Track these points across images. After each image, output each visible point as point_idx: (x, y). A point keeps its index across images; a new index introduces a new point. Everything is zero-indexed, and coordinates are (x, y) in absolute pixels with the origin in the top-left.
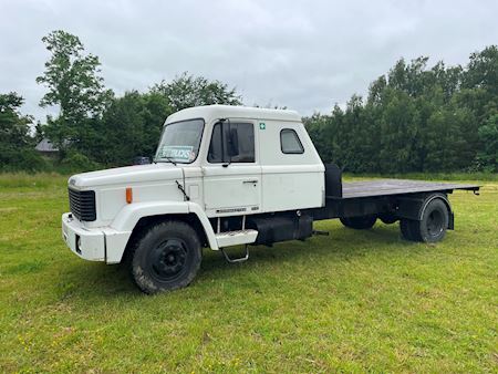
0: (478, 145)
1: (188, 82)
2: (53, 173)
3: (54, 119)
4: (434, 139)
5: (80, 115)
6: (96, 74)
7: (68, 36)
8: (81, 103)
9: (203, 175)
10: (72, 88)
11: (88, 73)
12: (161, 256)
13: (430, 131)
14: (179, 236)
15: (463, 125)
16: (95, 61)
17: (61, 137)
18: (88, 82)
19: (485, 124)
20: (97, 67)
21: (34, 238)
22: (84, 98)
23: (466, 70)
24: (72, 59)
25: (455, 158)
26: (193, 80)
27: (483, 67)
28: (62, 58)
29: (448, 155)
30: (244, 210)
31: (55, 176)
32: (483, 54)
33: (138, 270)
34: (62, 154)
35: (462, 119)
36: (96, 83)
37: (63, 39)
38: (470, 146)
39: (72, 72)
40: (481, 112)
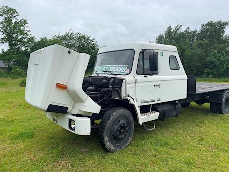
0: (205, 66)
1: (71, 34)
2: (8, 78)
3: (5, 51)
4: (187, 63)
5: (19, 49)
6: (26, 29)
7: (11, 9)
8: (19, 43)
9: (136, 82)
10: (14, 36)
11: (22, 28)
12: (118, 129)
13: (185, 59)
14: (125, 117)
15: (199, 56)
16: (25, 22)
17: (9, 60)
18: (22, 32)
19: (209, 56)
20: (26, 25)
21: (16, 116)
22: (20, 41)
23: (199, 32)
24: (14, 21)
25: (196, 72)
26: (74, 33)
27: (207, 31)
28: (8, 20)
29: (193, 70)
30: (154, 101)
31: (9, 80)
32: (207, 25)
33: (106, 139)
34: (10, 69)
35: (199, 54)
36: (26, 33)
37: (8, 11)
38: (202, 66)
39: (14, 27)
40: (207, 51)
